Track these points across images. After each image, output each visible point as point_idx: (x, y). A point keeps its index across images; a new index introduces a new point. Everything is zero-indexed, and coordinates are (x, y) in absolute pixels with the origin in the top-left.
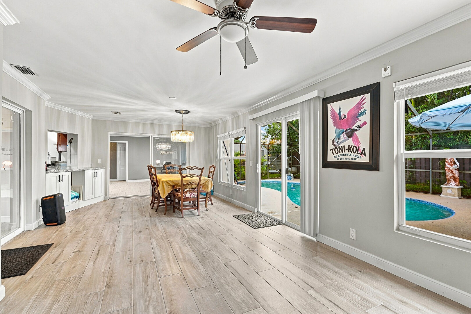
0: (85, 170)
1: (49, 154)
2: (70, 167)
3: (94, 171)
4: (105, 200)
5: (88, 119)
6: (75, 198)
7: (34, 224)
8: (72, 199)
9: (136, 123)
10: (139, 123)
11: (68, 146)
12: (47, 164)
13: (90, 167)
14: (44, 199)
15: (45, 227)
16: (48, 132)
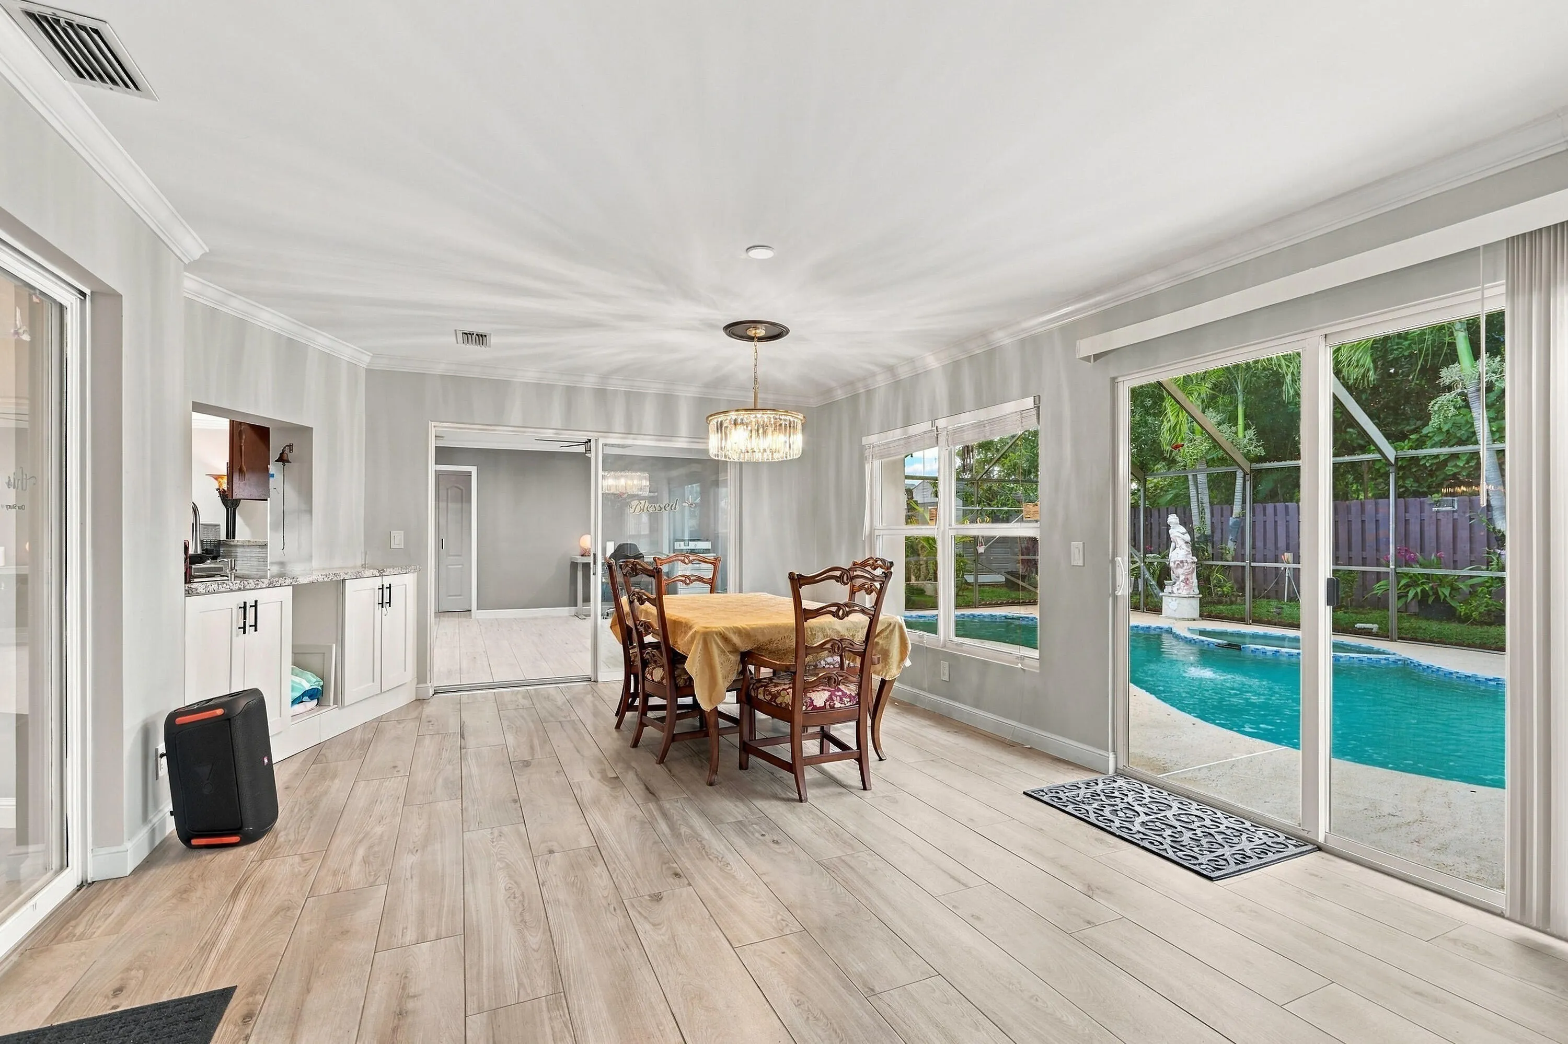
0: (344, 580)
1: (195, 510)
2: (282, 564)
3: (378, 582)
4: (420, 701)
5: (353, 367)
6: (306, 698)
7: (129, 845)
8: (296, 701)
9: (538, 385)
10: (551, 387)
11: (273, 476)
12: (191, 551)
13: (359, 562)
14: (179, 720)
15: (182, 857)
16: (195, 415)
